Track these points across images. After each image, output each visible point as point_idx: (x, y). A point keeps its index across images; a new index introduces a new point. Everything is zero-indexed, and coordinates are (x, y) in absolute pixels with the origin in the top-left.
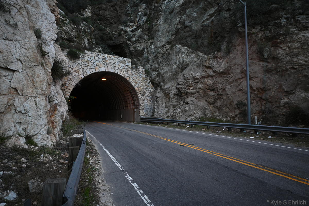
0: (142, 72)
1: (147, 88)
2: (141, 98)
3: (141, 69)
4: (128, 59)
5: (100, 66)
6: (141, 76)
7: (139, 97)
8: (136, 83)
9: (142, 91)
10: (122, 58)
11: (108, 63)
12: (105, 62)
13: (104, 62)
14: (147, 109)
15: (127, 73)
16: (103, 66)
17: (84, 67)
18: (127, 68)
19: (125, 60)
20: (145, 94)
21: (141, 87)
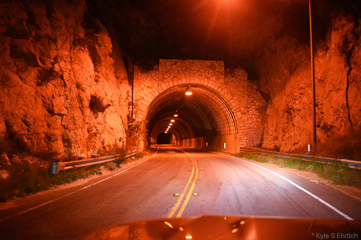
0: (242, 79)
1: (252, 102)
2: (242, 117)
3: (241, 74)
4: (219, 62)
5: (179, 77)
7: (239, 117)
8: (233, 95)
9: (243, 107)
10: (211, 61)
11: (190, 71)
12: (185, 70)
13: (184, 72)
14: (251, 134)
15: (219, 82)
16: (183, 76)
17: (159, 80)
18: (217, 75)
19: (215, 64)
20: (248, 111)
21: (242, 102)
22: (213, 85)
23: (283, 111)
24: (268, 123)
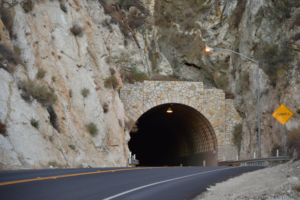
0: (220, 98)
1: (230, 120)
2: (220, 135)
3: (219, 94)
4: (199, 83)
5: (161, 97)
6: (219, 104)
7: (217, 134)
8: (212, 114)
9: (221, 125)
10: (191, 82)
11: (172, 91)
13: (167, 92)
14: (228, 150)
15: (198, 102)
16: (166, 96)
17: (143, 100)
18: (197, 96)
19: (195, 85)
20: (226, 129)
21: (220, 120)
22: (193, 104)
23: (254, 129)
24: (243, 140)
